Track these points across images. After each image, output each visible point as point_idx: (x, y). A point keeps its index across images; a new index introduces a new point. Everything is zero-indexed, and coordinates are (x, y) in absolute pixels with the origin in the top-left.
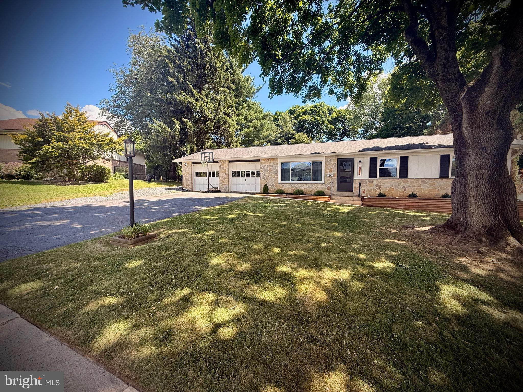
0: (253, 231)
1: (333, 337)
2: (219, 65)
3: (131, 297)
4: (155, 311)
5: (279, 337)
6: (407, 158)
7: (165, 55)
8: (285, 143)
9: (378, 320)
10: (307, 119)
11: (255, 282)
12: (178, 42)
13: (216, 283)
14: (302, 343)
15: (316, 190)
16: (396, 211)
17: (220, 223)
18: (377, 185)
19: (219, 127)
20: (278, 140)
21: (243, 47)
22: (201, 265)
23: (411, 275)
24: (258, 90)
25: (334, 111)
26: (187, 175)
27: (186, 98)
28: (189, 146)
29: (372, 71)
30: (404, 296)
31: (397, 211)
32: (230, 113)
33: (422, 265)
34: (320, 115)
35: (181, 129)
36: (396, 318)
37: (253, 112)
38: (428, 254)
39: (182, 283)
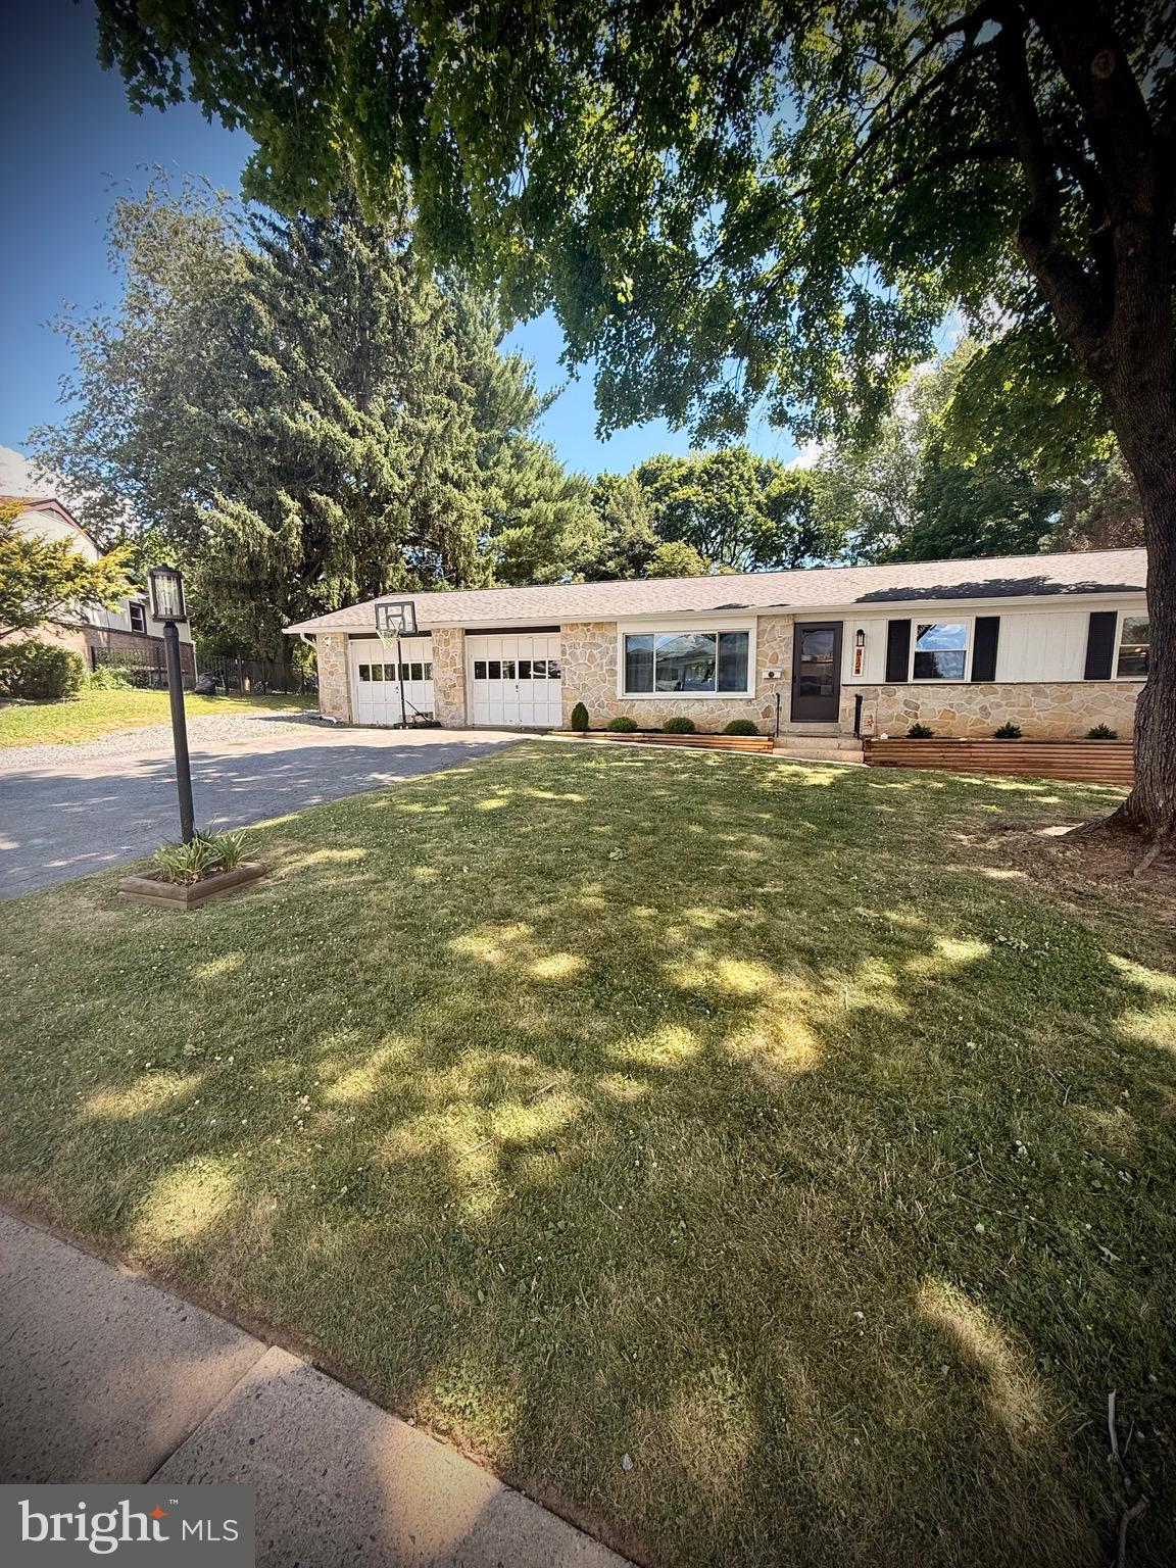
0: (564, 850)
1: (850, 1162)
2: (420, 316)
3: (225, 1070)
4: (308, 1109)
5: (696, 1169)
6: (996, 620)
7: (242, 281)
8: (627, 574)
9: (966, 1107)
10: (694, 499)
11: (597, 1005)
12: (282, 233)
13: (480, 1015)
14: (764, 1184)
15: (731, 719)
16: (964, 780)
17: (458, 826)
18: (906, 703)
19: (424, 522)
20: (609, 564)
21: (512, 261)
22: (426, 959)
23: (1036, 969)
24: (547, 403)
25: (776, 475)
26: (331, 673)
27: (318, 426)
28: (335, 582)
29: (903, 350)
30: (1028, 1032)
31: (968, 780)
32: (460, 476)
33: (1062, 939)
34: (734, 486)
35: (307, 528)
36: (1014, 1097)
37: (531, 475)
38: (1072, 905)
39: (378, 1019)
